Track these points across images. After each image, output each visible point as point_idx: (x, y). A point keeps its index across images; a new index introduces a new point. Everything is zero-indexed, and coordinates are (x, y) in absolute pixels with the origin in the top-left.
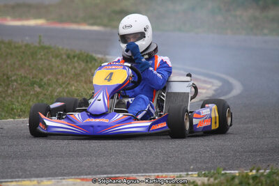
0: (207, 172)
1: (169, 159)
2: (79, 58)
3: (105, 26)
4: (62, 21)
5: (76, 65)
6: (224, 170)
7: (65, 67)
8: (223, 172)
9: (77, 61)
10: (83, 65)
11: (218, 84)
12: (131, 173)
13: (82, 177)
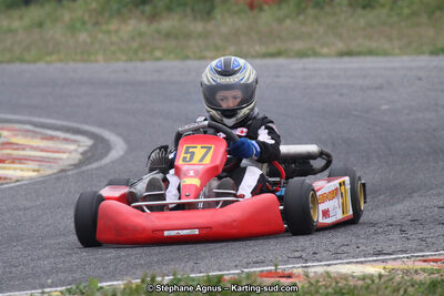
0: (74, 287)
1: (14, 269)
6: (102, 280)
8: (100, 285)
11: (87, 142)
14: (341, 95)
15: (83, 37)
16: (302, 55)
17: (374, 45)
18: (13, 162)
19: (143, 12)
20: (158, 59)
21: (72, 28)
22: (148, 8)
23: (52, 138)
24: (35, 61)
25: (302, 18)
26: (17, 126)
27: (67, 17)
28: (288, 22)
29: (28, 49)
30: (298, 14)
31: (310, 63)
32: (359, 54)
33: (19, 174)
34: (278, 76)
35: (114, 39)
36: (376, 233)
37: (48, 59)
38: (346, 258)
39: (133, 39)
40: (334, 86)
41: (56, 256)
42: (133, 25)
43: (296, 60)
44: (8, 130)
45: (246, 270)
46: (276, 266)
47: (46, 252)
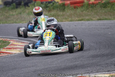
14: (98, 30)
15: (31, 16)
16: (88, 20)
17: (107, 17)
18: (14, 49)
19: (47, 10)
21: (28, 14)
22: (48, 9)
23: (24, 43)
24: (19, 23)
25: (88, 10)
26: (15, 40)
27: (27, 11)
28: (84, 12)
29: (17, 19)
30: (87, 9)
31: (90, 22)
32: (103, 20)
33: (15, 52)
34: (82, 26)
36: (108, 66)
37: (22, 22)
38: (100, 72)
40: (97, 28)
41: (25, 73)
42: (44, 13)
43: (87, 21)
46: (82, 75)
47: (22, 72)
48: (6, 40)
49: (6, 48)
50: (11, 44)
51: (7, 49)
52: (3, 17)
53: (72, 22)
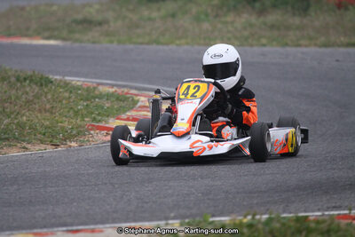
1: (145, 205)
2: (31, 81)
3: (64, 39)
4: (10, 36)
5: (28, 89)
6: (213, 216)
7: (14, 92)
8: (211, 219)
9: (29, 85)
10: (37, 89)
12: (96, 223)
13: (35, 231)
15: (206, 26)
19: (253, 8)
20: (264, 45)
21: (197, 19)
22: (257, 5)
24: (167, 44)
27: (194, 10)
29: (163, 34)
35: (230, 28)
37: (178, 42)
39: (245, 28)
41: (178, 195)
42: (245, 18)
44: (145, 96)
45: (327, 213)
46: (350, 210)
47: (170, 191)
48: (127, 93)
49: (124, 116)
50: (140, 107)
51: (128, 119)
52: (119, 23)
53: (329, 50)
